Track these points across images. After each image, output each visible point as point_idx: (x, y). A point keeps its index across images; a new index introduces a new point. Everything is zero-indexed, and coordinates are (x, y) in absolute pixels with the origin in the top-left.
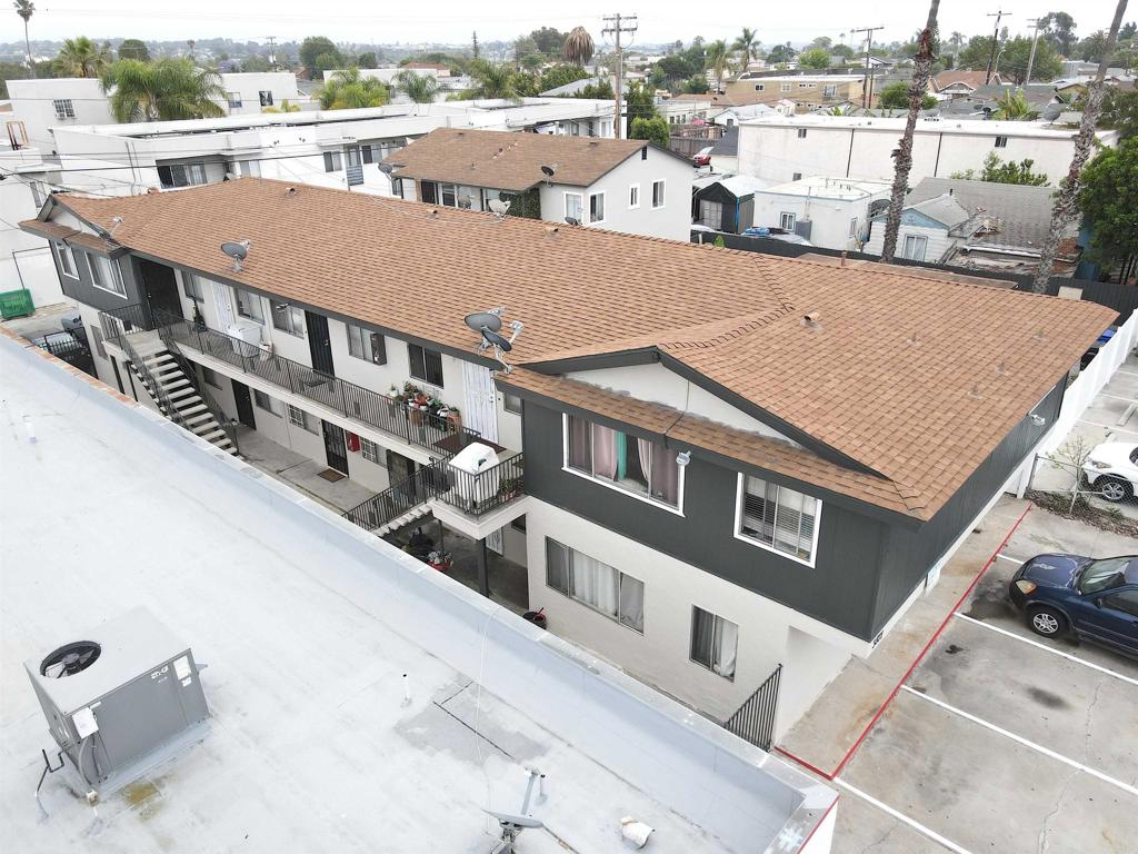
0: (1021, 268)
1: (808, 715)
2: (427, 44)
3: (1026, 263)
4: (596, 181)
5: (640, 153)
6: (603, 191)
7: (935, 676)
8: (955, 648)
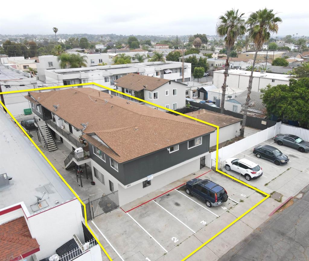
0: (255, 115)
1: (130, 203)
2: (170, 36)
4: (155, 90)
5: (169, 83)
6: (158, 92)
7: (160, 199)
8: (169, 195)
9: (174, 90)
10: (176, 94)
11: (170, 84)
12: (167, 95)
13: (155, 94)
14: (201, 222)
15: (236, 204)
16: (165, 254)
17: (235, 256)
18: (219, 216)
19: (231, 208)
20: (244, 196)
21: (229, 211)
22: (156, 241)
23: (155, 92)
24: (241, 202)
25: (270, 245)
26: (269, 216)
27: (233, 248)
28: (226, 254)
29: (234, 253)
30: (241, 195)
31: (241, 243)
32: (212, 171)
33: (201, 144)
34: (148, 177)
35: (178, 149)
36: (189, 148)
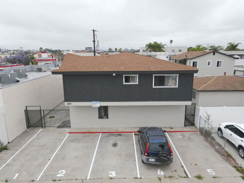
4: (194, 58)
6: (198, 61)
7: (108, 135)
8: (120, 135)
9: (218, 62)
10: (221, 66)
11: (214, 54)
12: (209, 66)
13: (194, 62)
14: (110, 172)
15: (186, 176)
16: (33, 181)
18: (141, 178)
19: (171, 177)
20: (213, 173)
21: (163, 179)
22: (48, 164)
23: (195, 60)
24: (196, 178)
30: (208, 170)
32: (199, 132)
33: (177, 87)
34: (93, 102)
35: (137, 83)
36: (155, 86)
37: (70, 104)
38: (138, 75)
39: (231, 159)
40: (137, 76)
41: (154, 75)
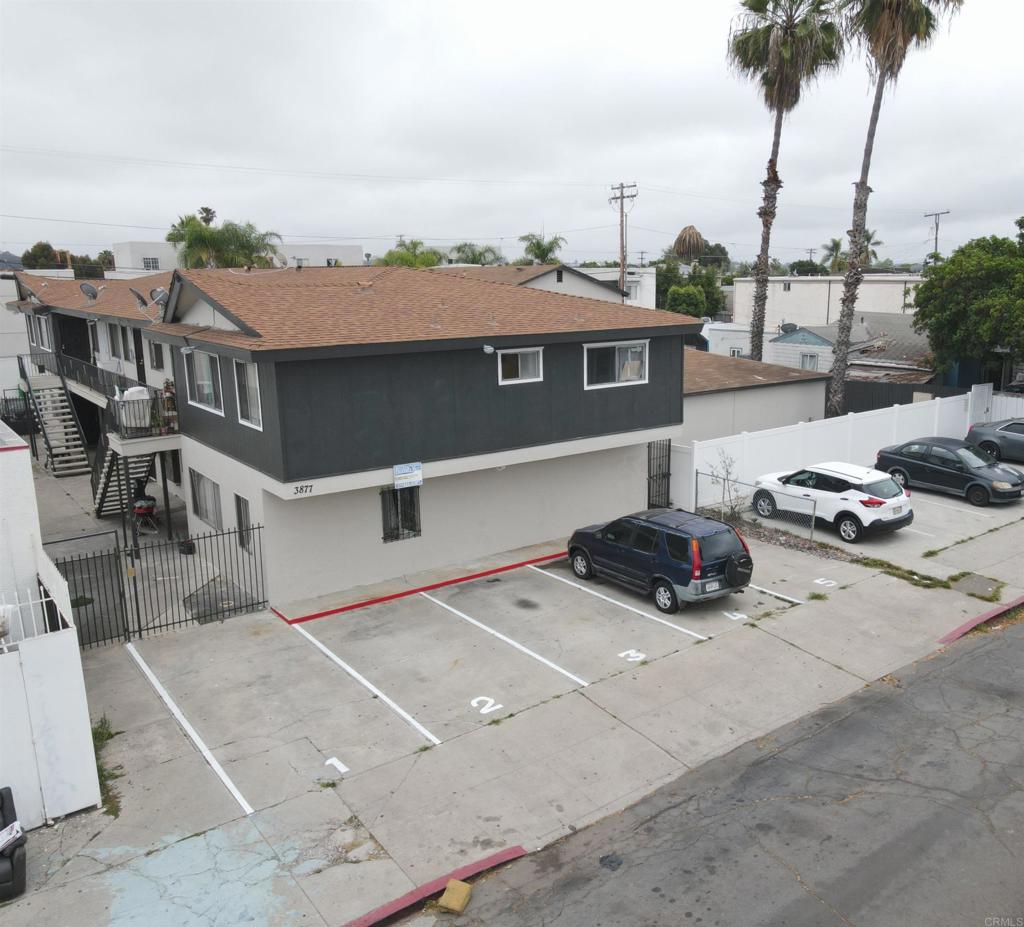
0: (887, 378)
3: (892, 373)
7: (457, 590)
8: (498, 580)
14: (622, 655)
15: (790, 604)
16: (426, 749)
17: (768, 763)
18: (710, 638)
19: (767, 615)
20: (829, 583)
21: (756, 623)
22: (394, 705)
24: (814, 601)
25: (946, 729)
26: (942, 642)
27: (763, 738)
28: (724, 756)
29: (765, 752)
30: (817, 581)
31: (800, 721)
33: (646, 381)
34: (397, 468)
35: (539, 376)
36: (590, 382)
37: (309, 489)
38: (540, 349)
39: (832, 551)
40: (538, 352)
41: (586, 346)
